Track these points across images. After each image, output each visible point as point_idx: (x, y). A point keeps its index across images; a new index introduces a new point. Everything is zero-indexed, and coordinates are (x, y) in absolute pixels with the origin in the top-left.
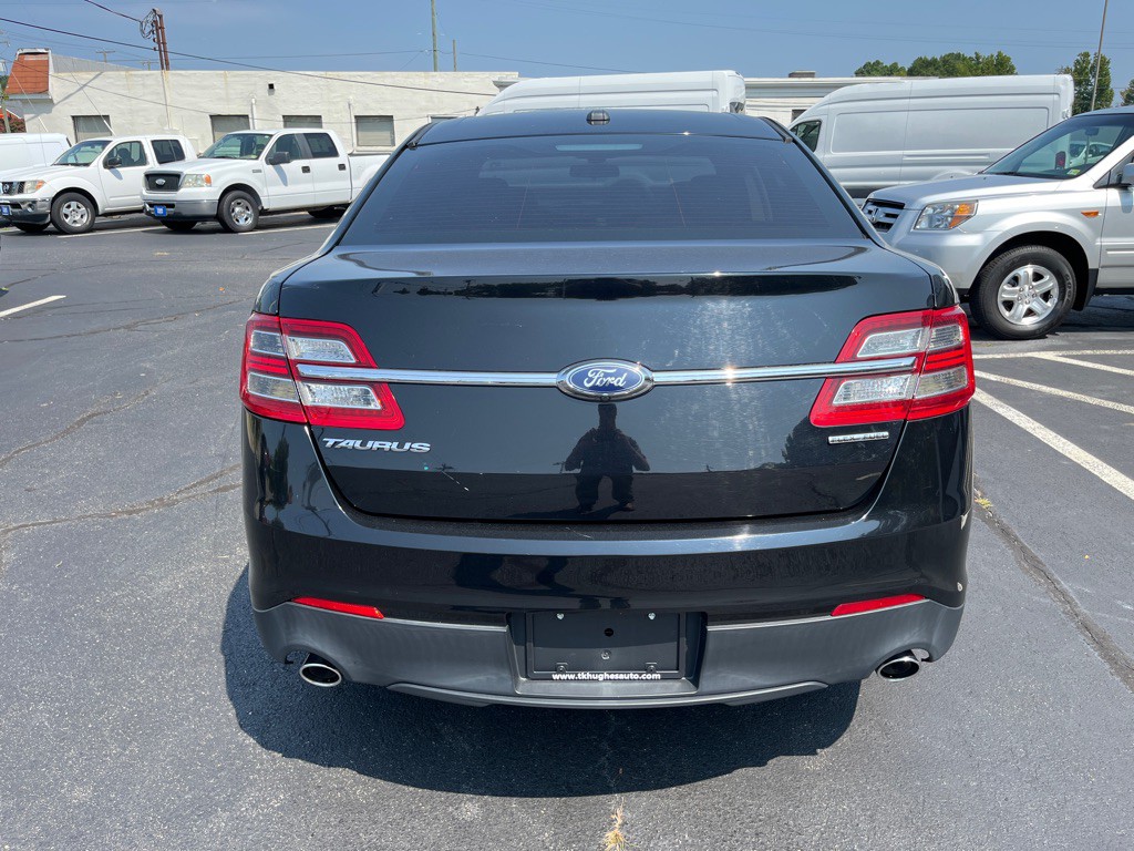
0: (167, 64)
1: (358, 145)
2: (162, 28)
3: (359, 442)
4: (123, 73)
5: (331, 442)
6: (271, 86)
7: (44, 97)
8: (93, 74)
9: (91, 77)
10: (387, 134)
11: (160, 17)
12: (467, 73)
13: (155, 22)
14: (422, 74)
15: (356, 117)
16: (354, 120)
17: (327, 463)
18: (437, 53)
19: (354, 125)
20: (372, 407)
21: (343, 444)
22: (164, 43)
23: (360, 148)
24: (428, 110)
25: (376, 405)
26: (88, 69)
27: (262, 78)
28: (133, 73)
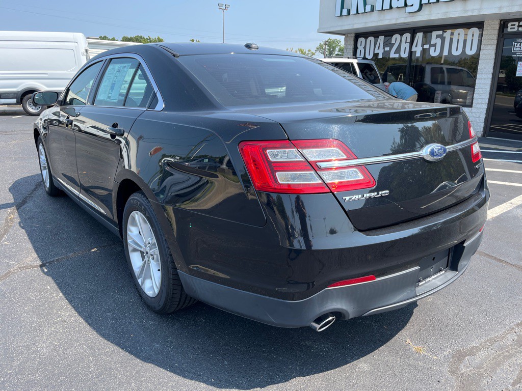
3: (360, 196)
5: (347, 198)
17: (347, 210)
20: (361, 178)
21: (353, 198)
25: (360, 177)
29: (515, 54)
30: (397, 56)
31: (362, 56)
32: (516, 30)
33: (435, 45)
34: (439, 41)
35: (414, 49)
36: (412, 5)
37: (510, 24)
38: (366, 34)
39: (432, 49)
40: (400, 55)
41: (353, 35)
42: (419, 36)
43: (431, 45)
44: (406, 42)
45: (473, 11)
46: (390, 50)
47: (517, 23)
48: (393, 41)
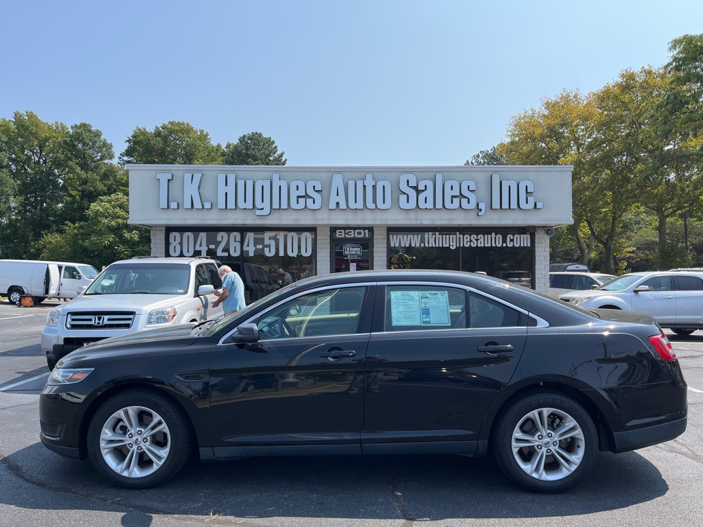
29: (346, 256)
30: (226, 254)
31: (178, 253)
32: (343, 236)
33: (269, 246)
34: (273, 243)
35: (245, 248)
36: (263, 209)
37: (337, 231)
38: (182, 229)
39: (266, 250)
40: (229, 254)
41: (164, 229)
42: (250, 236)
43: (265, 246)
44: (235, 241)
45: (323, 220)
46: (217, 247)
47: (343, 231)
48: (219, 239)
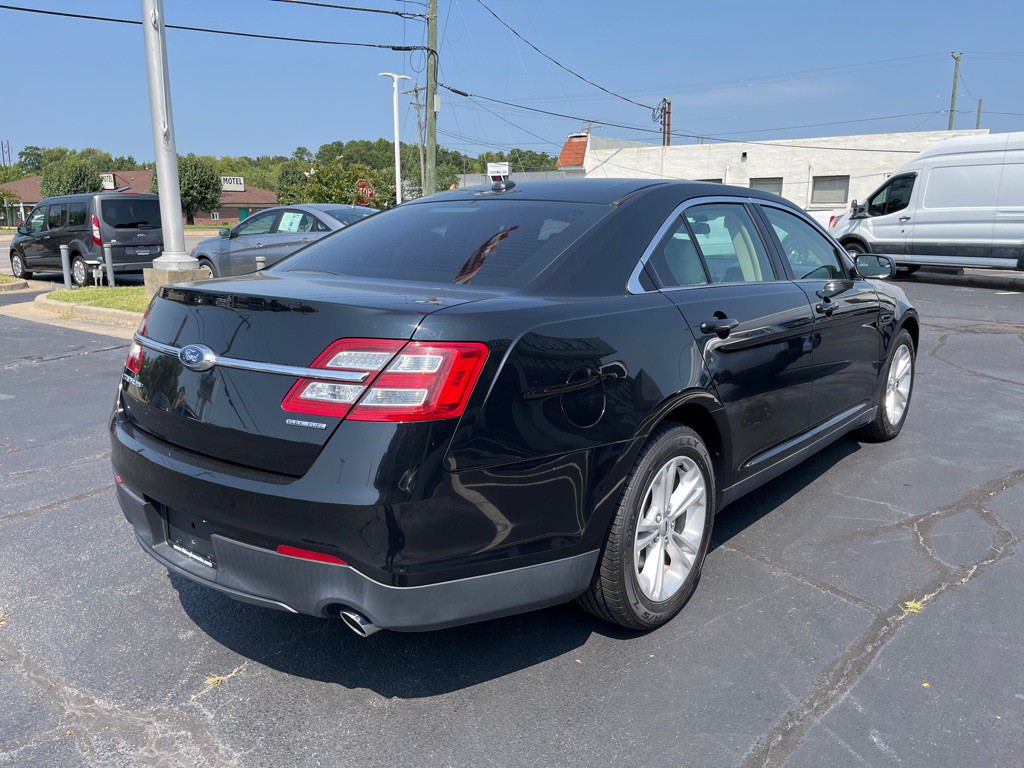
0: (669, 141)
1: (812, 202)
2: (669, 113)
4: (636, 149)
6: (745, 155)
7: (579, 168)
8: (615, 151)
9: (613, 152)
10: (843, 192)
11: (669, 104)
12: (933, 132)
13: (664, 108)
14: (886, 135)
15: (814, 177)
16: (811, 180)
18: (955, 114)
19: (811, 184)
22: (669, 125)
23: (813, 205)
24: (885, 169)
26: (611, 148)
27: (737, 148)
28: (642, 149)
